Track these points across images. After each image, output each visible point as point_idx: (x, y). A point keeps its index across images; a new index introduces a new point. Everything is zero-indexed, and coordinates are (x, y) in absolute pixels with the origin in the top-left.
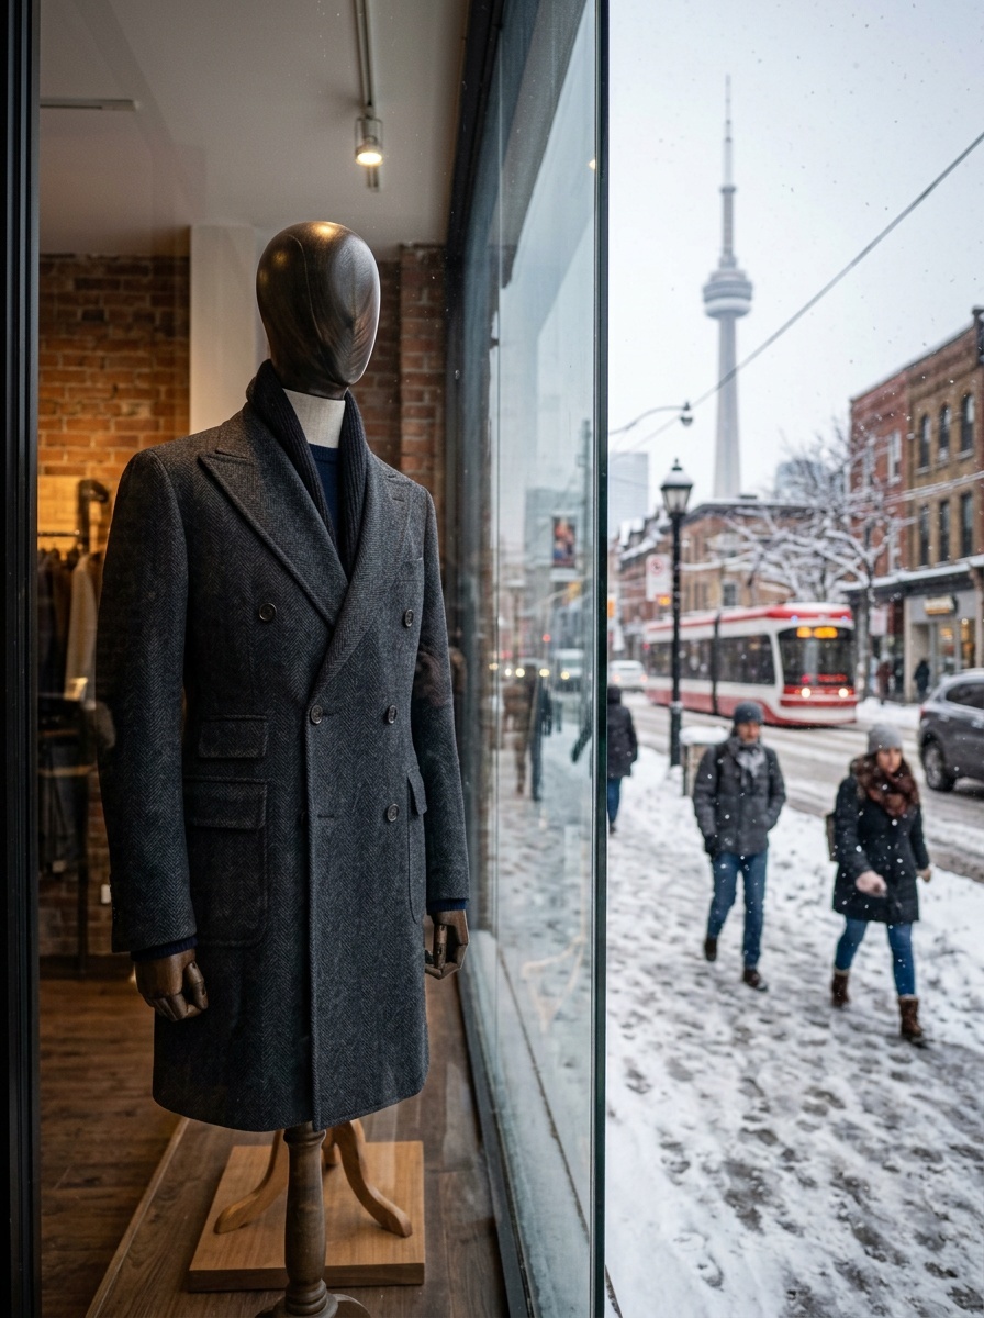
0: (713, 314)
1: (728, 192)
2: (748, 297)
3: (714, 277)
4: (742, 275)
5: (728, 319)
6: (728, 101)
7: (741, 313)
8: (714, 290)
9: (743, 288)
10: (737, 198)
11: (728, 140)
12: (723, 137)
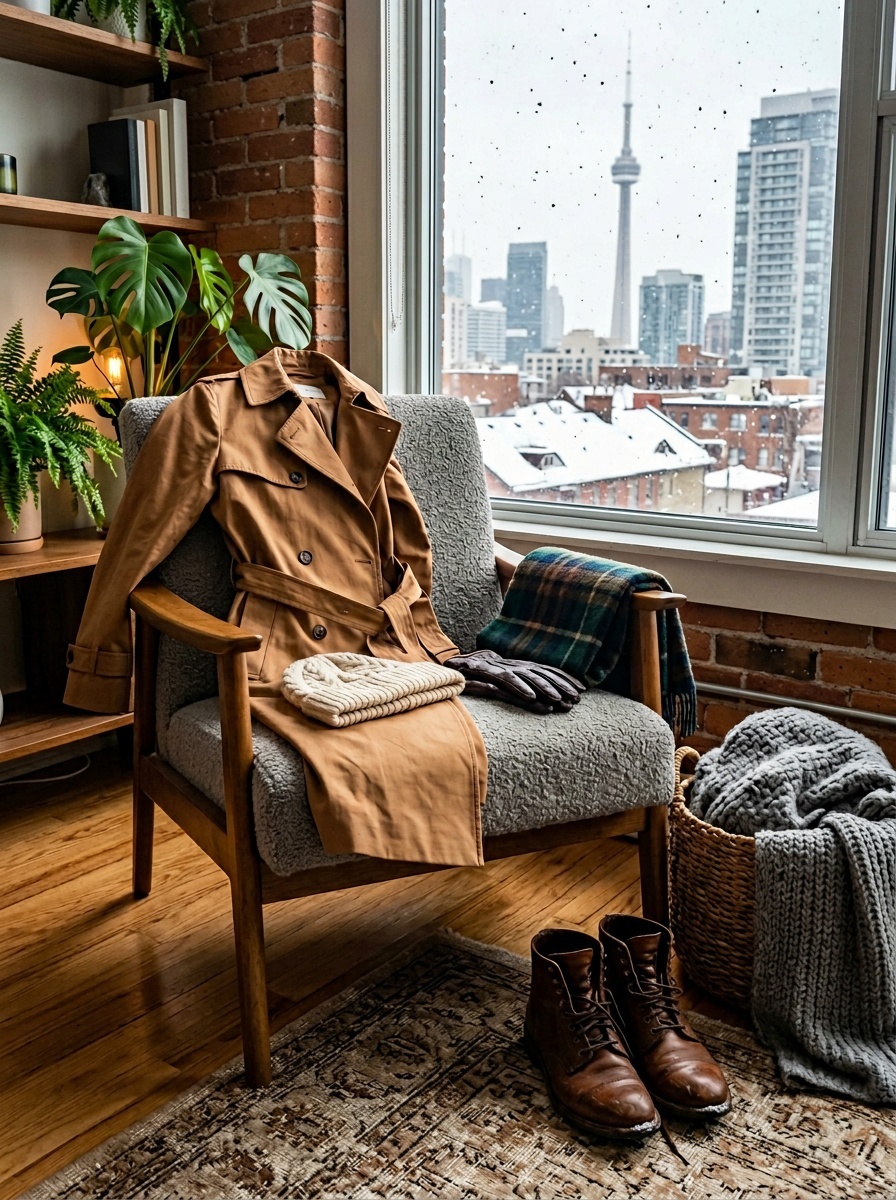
0: (615, 182)
1: (628, 107)
2: (637, 174)
3: (618, 160)
4: (635, 161)
5: (625, 186)
6: (629, 48)
7: (634, 182)
8: (616, 170)
9: (635, 169)
10: (633, 110)
11: (629, 73)
12: (625, 70)
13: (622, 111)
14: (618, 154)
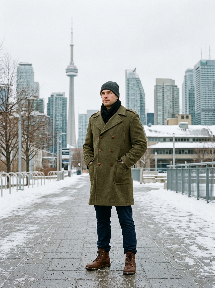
0: (69, 76)
1: (72, 46)
2: (77, 72)
3: (68, 67)
4: (75, 67)
5: (72, 77)
6: (72, 23)
7: (75, 76)
8: (68, 70)
9: (76, 70)
10: (74, 47)
11: (72, 33)
12: (71, 32)
13: (70, 47)
14: (69, 64)
